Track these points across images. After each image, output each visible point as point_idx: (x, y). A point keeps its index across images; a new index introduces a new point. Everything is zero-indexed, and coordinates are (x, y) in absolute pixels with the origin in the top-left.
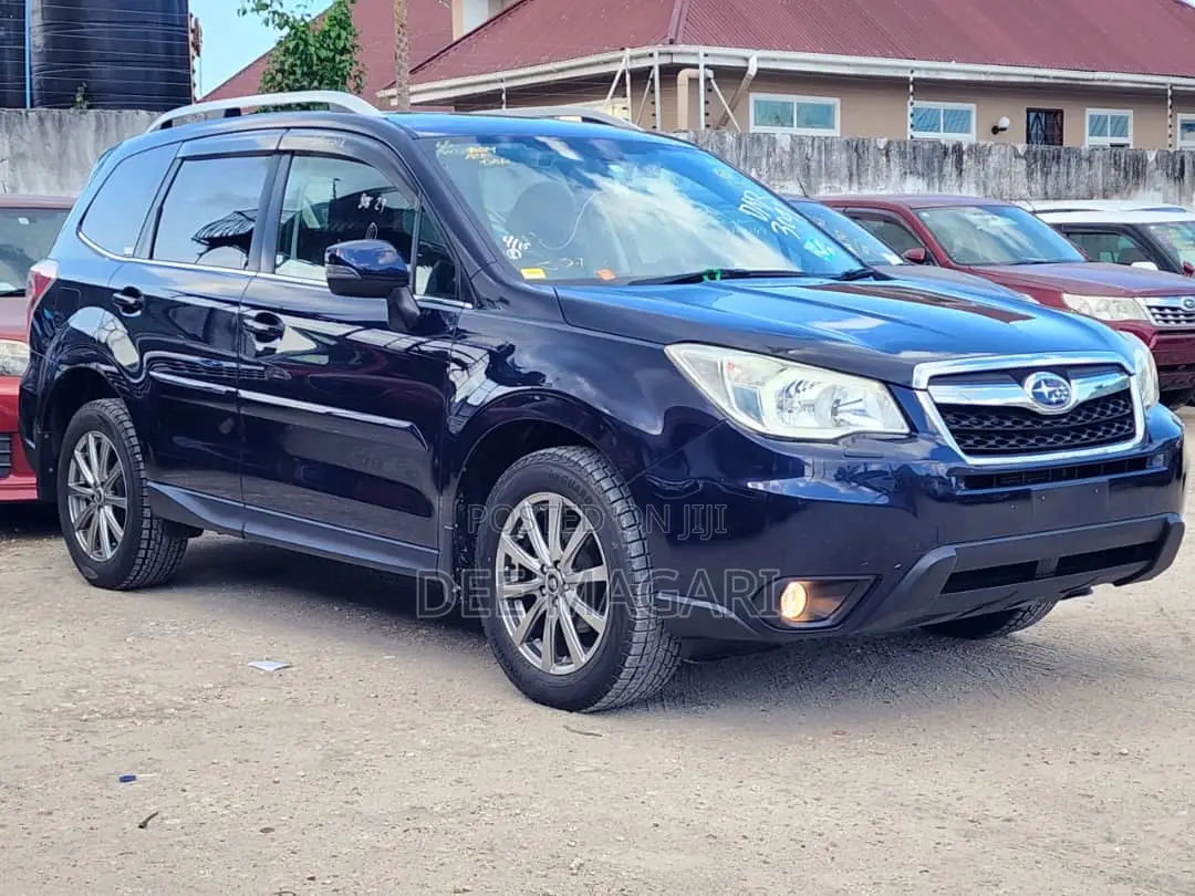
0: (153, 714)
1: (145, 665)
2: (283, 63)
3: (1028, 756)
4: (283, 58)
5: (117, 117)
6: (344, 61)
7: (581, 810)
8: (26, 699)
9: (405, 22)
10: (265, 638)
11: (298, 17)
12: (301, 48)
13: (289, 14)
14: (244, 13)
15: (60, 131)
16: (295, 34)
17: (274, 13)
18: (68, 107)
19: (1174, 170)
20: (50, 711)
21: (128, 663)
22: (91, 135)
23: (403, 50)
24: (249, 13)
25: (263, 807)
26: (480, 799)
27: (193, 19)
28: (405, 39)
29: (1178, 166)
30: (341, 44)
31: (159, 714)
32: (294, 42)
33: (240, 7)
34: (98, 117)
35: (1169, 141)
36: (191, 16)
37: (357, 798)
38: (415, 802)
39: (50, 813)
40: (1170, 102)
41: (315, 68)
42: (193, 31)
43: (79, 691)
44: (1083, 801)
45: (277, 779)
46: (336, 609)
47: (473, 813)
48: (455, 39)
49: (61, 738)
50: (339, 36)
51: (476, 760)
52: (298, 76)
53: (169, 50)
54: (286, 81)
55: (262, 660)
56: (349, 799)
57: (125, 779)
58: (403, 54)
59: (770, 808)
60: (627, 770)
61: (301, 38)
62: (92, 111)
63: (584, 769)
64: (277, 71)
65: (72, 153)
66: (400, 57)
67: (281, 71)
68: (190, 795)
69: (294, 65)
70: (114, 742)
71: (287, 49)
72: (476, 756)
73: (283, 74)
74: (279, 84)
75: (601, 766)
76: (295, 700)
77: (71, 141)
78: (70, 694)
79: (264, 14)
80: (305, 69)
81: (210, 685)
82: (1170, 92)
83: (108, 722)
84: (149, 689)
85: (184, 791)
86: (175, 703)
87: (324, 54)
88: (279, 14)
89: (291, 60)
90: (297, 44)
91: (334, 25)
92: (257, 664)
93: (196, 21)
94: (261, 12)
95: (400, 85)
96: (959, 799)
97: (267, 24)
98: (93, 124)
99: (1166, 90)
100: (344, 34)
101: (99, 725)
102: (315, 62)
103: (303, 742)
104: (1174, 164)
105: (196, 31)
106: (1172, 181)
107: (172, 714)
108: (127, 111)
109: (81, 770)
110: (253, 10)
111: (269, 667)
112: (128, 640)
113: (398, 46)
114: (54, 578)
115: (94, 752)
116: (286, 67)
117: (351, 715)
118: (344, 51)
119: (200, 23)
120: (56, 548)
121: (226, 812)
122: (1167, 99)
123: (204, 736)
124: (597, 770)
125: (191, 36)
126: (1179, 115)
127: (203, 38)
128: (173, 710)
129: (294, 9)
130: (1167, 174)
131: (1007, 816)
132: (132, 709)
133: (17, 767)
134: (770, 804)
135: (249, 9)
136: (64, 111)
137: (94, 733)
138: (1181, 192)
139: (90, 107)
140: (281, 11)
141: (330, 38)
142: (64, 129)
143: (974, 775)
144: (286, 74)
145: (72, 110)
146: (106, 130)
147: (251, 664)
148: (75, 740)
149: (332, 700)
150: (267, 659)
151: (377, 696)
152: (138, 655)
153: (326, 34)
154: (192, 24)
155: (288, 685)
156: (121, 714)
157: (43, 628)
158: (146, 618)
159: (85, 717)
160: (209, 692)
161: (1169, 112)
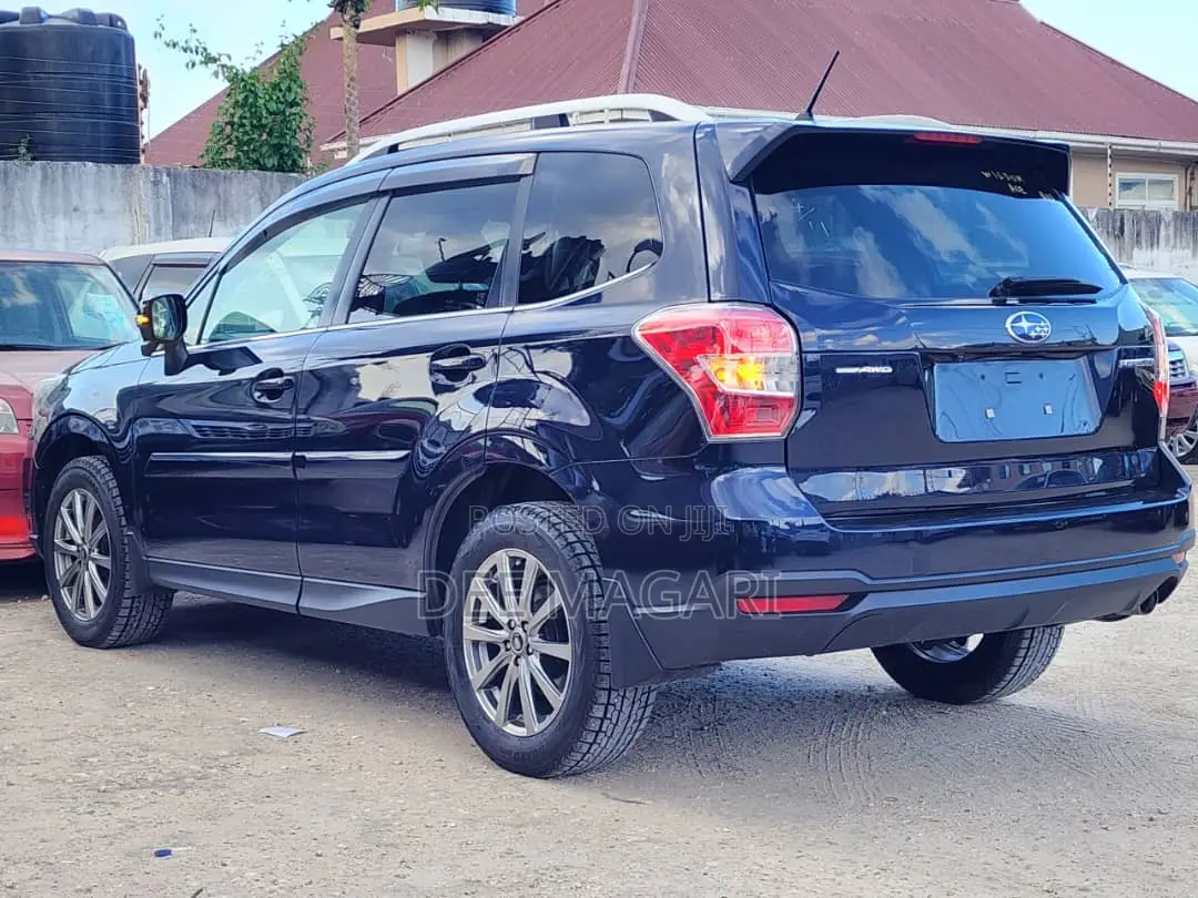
0: (172, 784)
1: (152, 732)
2: (232, 115)
3: (1085, 822)
4: (232, 111)
5: (64, 169)
6: (294, 114)
7: (642, 883)
8: (36, 769)
9: (355, 75)
10: (270, 702)
11: (248, 70)
12: (251, 100)
13: (239, 67)
14: (193, 65)
15: (6, 183)
16: (245, 86)
17: (223, 66)
18: (11, 159)
19: (1114, 228)
20: (64, 781)
21: (134, 729)
22: (36, 187)
23: (354, 104)
24: (198, 67)
25: (311, 883)
26: (536, 871)
27: (142, 71)
28: (355, 93)
29: (1118, 224)
30: (291, 97)
31: (179, 782)
32: (243, 95)
33: (188, 60)
34: (44, 169)
35: (1109, 199)
36: (140, 68)
37: (406, 871)
38: (469, 876)
39: (89, 890)
40: (1109, 160)
41: (264, 121)
42: (141, 83)
43: (90, 760)
44: (1154, 869)
45: (319, 852)
46: (338, 671)
47: (532, 887)
48: (399, 94)
49: (81, 810)
50: (289, 89)
51: (522, 830)
52: (248, 128)
53: (116, 100)
54: (235, 133)
55: (273, 726)
56: (399, 872)
57: (161, 854)
58: (353, 108)
59: (838, 879)
60: (680, 840)
61: (252, 92)
62: (37, 162)
63: (636, 839)
64: (227, 123)
65: (17, 204)
66: (350, 110)
67: (231, 124)
68: (232, 869)
69: (241, 117)
70: (136, 813)
71: (237, 102)
72: (521, 826)
73: (232, 126)
74: (228, 137)
75: (653, 836)
76: (317, 768)
77: (17, 194)
78: (81, 762)
79: (213, 67)
80: (255, 122)
81: (225, 753)
82: (1109, 152)
83: (128, 793)
84: (162, 757)
85: (225, 865)
86: (193, 771)
87: (273, 106)
88: (227, 68)
89: (239, 112)
90: (246, 97)
91: (284, 78)
92: (270, 731)
93: (145, 72)
94: (210, 65)
95: (350, 139)
96: (1028, 868)
97: (217, 76)
98: (39, 174)
99: (1106, 150)
100: (294, 87)
101: (119, 795)
102: (265, 115)
103: (335, 813)
104: (1114, 221)
105: (144, 83)
106: (1112, 239)
107: (193, 783)
108: (75, 163)
109: (111, 844)
110: (201, 63)
111: (284, 733)
112: (130, 705)
113: (348, 100)
114: (37, 641)
115: (120, 825)
116: (236, 120)
117: (380, 783)
118: (293, 104)
119: (149, 75)
120: (42, 609)
121: (274, 887)
122: (1106, 158)
123: (232, 807)
124: (649, 840)
125: (139, 88)
126: (1118, 174)
127: (150, 90)
128: (192, 780)
129: (244, 62)
130: (1108, 232)
131: (1081, 886)
132: (151, 779)
133: (43, 841)
134: (838, 875)
135: (197, 62)
136: (10, 163)
137: (116, 805)
138: (1121, 248)
139: (34, 159)
140: (229, 64)
141: (280, 90)
142: (10, 181)
143: (1036, 843)
144: (236, 127)
145: (16, 162)
146: (53, 182)
147: (262, 731)
148: (98, 812)
149: (355, 767)
150: (278, 725)
151: (401, 763)
152: (143, 722)
153: (276, 86)
154: (139, 76)
155: (306, 751)
156: (140, 784)
157: (36, 693)
158: (143, 683)
159: (103, 788)
160: (225, 760)
161: (1109, 170)
